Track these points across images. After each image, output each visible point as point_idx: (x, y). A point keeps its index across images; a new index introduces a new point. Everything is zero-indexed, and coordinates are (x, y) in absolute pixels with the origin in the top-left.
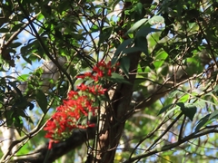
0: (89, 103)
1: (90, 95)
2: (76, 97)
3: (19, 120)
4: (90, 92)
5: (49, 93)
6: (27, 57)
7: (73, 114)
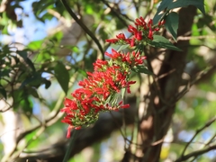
0: (122, 76)
1: (124, 65)
2: (105, 68)
3: (28, 103)
4: (124, 60)
5: (72, 67)
6: (41, 15)
7: (101, 91)
